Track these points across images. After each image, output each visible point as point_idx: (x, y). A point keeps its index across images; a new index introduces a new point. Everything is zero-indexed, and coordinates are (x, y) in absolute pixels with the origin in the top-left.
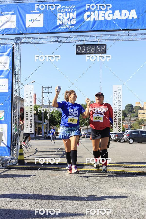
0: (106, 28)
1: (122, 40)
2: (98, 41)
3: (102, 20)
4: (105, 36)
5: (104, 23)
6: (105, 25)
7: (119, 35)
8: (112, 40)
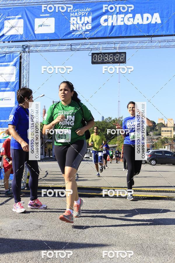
0: (126, 34)
1: (144, 47)
2: (116, 49)
3: (120, 25)
4: (125, 43)
5: (123, 29)
6: (124, 30)
7: (141, 42)
8: (133, 48)
